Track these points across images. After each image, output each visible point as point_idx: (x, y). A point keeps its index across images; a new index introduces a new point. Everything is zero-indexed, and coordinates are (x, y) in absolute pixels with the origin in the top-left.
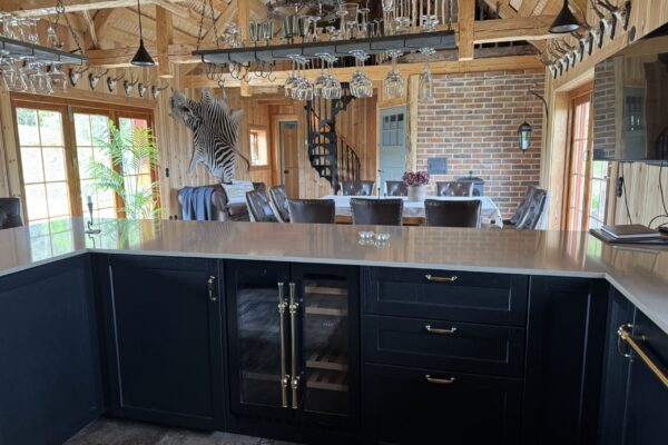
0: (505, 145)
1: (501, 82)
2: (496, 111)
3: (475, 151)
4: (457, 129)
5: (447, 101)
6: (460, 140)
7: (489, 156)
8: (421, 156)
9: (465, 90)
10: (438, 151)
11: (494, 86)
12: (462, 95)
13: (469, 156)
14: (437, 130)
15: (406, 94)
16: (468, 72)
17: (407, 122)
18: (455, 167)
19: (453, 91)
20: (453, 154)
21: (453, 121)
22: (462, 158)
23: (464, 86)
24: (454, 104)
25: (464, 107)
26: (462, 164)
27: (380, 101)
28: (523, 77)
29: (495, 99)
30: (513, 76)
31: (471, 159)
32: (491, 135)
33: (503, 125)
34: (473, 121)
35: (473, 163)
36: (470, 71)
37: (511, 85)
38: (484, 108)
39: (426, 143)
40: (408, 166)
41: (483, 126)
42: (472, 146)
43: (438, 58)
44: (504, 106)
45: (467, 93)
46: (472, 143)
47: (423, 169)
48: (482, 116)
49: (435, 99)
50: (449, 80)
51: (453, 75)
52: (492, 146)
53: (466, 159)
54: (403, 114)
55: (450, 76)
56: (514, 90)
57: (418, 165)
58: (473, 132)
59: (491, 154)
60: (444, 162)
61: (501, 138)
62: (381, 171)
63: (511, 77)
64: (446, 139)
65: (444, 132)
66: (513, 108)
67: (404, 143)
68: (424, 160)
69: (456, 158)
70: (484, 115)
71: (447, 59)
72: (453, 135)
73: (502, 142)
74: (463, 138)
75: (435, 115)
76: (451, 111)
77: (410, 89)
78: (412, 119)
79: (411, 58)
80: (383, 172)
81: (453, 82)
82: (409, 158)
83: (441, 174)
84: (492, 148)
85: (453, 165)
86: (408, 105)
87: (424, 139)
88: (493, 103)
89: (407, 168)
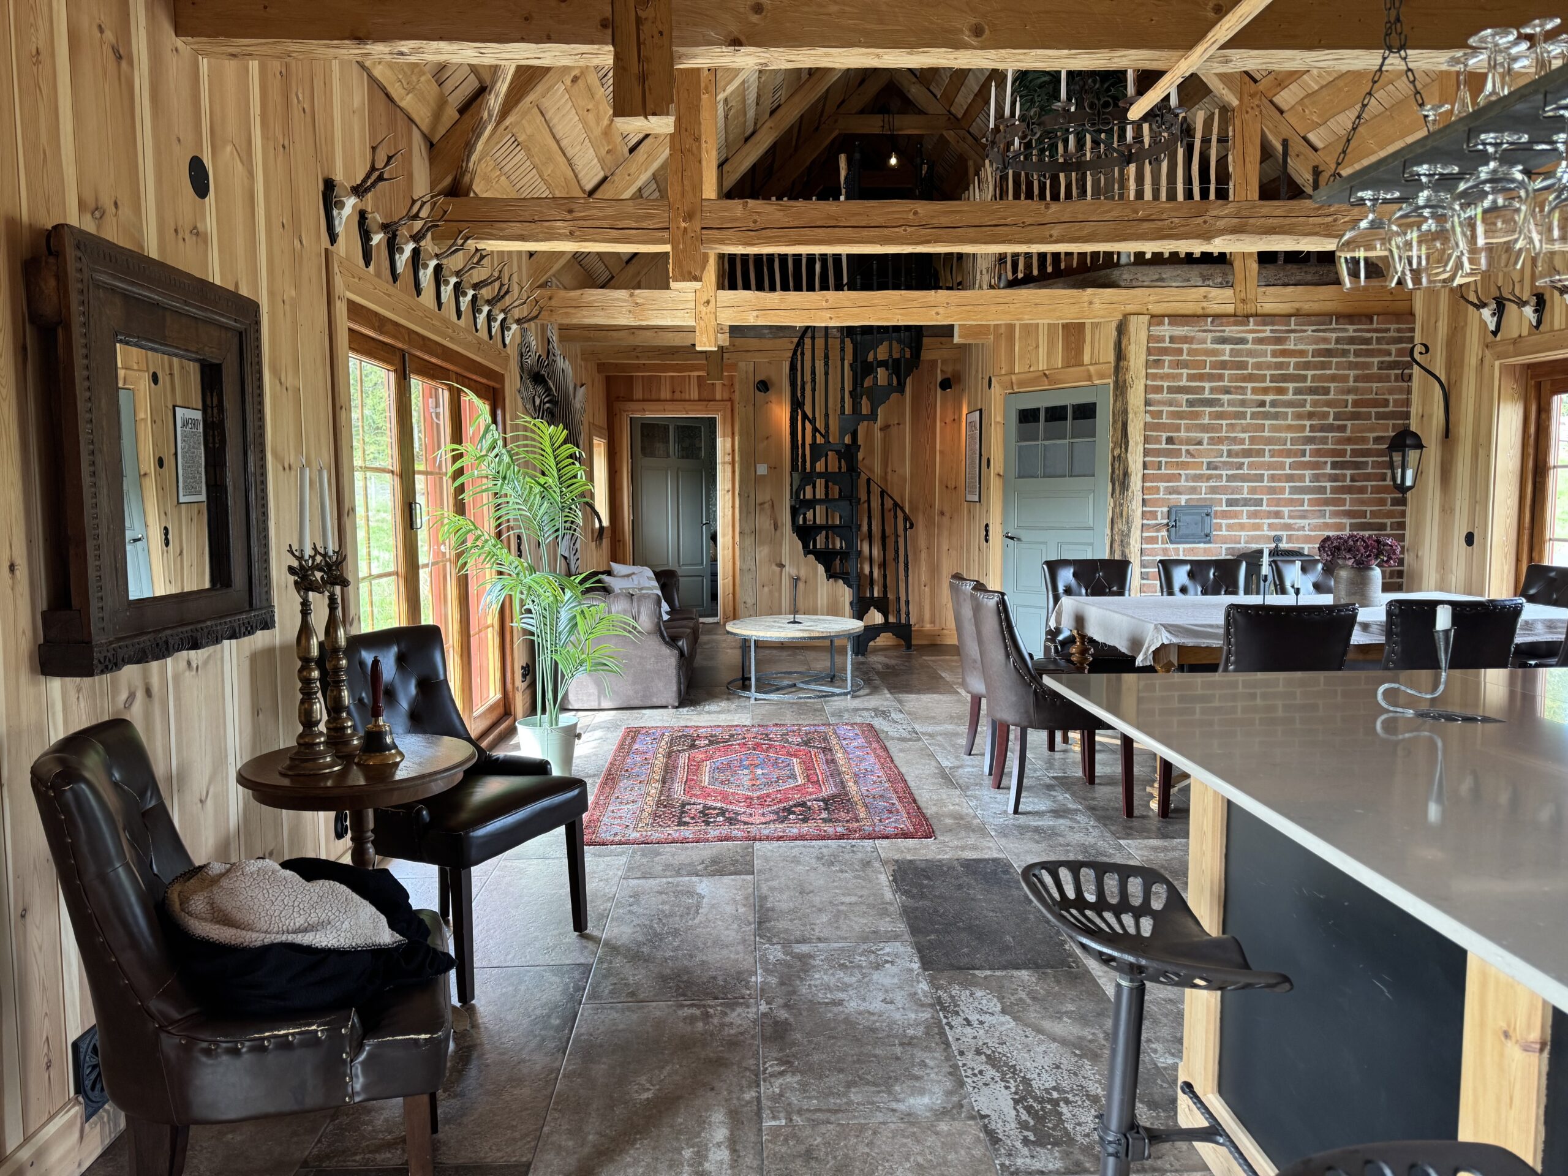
0: (1334, 478)
1: (1326, 340)
2: (1315, 404)
3: (1272, 490)
4: (1234, 441)
5: (1211, 377)
6: (1240, 466)
7: (1301, 503)
8: (1156, 503)
9: (1250, 353)
10: (1193, 490)
11: (1311, 348)
12: (1242, 365)
13: (1259, 502)
14: (1189, 441)
15: (1111, 357)
16: (1256, 315)
17: (1114, 422)
18: (1230, 527)
19: (1224, 355)
20: (1224, 497)
21: (1224, 422)
22: (1245, 505)
23: (1249, 346)
24: (1226, 383)
25: (1249, 391)
26: (1245, 520)
27: (1003, 372)
28: (1369, 331)
29: (1313, 376)
30: (1351, 328)
31: (1264, 508)
32: (1304, 456)
33: (1330, 435)
34: (1267, 422)
35: (1268, 518)
36: (1259, 312)
37: (1346, 347)
38: (1290, 396)
39: (1163, 471)
40: (1120, 525)
41: (1289, 435)
42: (1266, 478)
43: (1188, 280)
44: (1332, 392)
45: (1255, 360)
46: (1266, 473)
47: (1158, 531)
48: (1286, 413)
49: (1185, 371)
50: (1215, 331)
51: (1224, 320)
52: (1307, 479)
53: (1253, 508)
54: (1095, 404)
55: (1217, 321)
56: (1352, 359)
57: (1145, 522)
58: (1267, 448)
59: (1306, 497)
60: (1207, 515)
61: (1326, 463)
62: (1012, 538)
63: (1346, 330)
64: (1209, 463)
65: (1205, 446)
66: (1350, 398)
67: (1104, 470)
68: (1159, 509)
69: (1231, 506)
70: (1290, 410)
71: (1207, 283)
72: (1225, 454)
73: (1328, 470)
74: (1246, 460)
75: (1184, 408)
76: (1219, 400)
77: (1126, 347)
78: (1130, 416)
79: (1125, 277)
80: (1019, 539)
81: (1226, 334)
82: (1121, 505)
83: (1199, 542)
84: (1307, 483)
85: (1224, 522)
86: (1121, 384)
87: (1160, 462)
88: (1309, 384)
89: (1116, 530)
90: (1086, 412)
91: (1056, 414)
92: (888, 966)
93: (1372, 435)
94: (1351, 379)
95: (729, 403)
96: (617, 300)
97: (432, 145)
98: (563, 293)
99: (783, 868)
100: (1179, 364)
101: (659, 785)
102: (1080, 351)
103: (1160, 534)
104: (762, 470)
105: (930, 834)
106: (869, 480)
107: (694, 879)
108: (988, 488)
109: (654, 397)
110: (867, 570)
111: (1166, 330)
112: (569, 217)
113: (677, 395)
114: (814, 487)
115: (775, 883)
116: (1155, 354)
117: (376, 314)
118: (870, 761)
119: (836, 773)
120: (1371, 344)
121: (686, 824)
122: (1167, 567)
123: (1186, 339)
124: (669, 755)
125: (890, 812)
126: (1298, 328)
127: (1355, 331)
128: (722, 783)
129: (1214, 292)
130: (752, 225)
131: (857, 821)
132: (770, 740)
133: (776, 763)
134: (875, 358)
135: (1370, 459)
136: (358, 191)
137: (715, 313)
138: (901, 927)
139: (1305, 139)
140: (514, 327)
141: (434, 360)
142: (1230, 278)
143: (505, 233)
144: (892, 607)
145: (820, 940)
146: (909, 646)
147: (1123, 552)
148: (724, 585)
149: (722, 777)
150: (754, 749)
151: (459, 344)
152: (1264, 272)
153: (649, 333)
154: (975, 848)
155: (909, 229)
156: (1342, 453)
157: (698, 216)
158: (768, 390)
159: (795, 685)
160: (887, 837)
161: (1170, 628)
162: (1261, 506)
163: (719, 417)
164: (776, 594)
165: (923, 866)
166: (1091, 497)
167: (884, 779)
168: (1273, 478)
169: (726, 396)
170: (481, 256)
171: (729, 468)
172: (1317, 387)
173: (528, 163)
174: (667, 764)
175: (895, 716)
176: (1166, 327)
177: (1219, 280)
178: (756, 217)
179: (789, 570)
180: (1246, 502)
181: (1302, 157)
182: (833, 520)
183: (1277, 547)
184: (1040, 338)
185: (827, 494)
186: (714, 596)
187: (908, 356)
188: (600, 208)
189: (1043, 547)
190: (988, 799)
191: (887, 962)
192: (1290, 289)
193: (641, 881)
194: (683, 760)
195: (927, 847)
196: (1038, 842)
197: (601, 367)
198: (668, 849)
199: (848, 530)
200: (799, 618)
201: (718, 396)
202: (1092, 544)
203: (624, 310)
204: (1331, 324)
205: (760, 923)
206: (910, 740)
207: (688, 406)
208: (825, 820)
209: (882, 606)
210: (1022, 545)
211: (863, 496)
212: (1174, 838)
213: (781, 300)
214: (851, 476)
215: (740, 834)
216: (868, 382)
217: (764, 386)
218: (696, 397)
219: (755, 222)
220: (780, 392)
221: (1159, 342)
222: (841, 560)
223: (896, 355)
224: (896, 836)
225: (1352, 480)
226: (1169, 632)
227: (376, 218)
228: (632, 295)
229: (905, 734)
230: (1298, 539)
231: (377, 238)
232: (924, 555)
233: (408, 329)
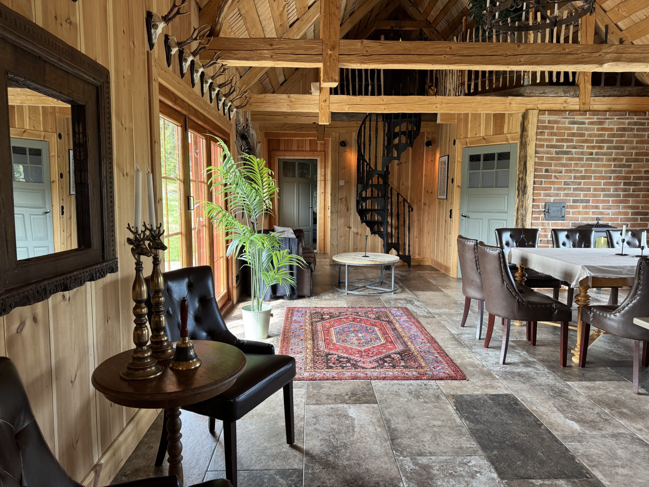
0: (625, 190)
1: (623, 123)
2: (617, 154)
3: (595, 196)
4: (577, 171)
5: (567, 141)
6: (580, 184)
7: (608, 202)
8: (539, 201)
9: (587, 129)
10: (557, 195)
11: (616, 127)
12: (582, 135)
13: (588, 201)
14: (556, 171)
15: (519, 130)
16: (590, 111)
17: (520, 161)
18: (574, 213)
19: (574, 130)
20: (571, 198)
21: (573, 162)
22: (581, 203)
23: (586, 126)
24: (574, 144)
25: (585, 148)
26: (581, 210)
27: (462, 137)
28: (644, 119)
29: (616, 141)
30: (635, 117)
31: (591, 204)
32: (611, 179)
33: (624, 169)
34: (593, 163)
35: (592, 209)
36: (591, 109)
37: (633, 127)
38: (605, 150)
39: (543, 186)
40: (521, 211)
41: (604, 169)
42: (592, 190)
43: (558, 93)
44: (625, 149)
45: (589, 132)
46: (592, 187)
47: (540, 214)
48: (603, 158)
49: (555, 138)
50: (570, 118)
51: (575, 113)
52: (612, 191)
53: (585, 204)
54: (509, 153)
55: (571, 113)
56: (635, 133)
57: (534, 210)
58: (593, 175)
59: (611, 199)
60: (564, 207)
61: (621, 183)
62: (465, 217)
63: (633, 119)
64: (565, 182)
65: (563, 174)
66: (634, 151)
67: (514, 185)
68: (541, 204)
69: (575, 203)
70: (604, 157)
71: (566, 95)
72: (573, 178)
73: (622, 186)
74: (583, 181)
75: (554, 155)
76: (571, 151)
77: (527, 125)
78: (528, 158)
79: (527, 91)
80: (468, 217)
81: (575, 120)
82: (523, 201)
83: (559, 220)
84: (612, 192)
85: (571, 210)
86: (524, 143)
87: (542, 181)
88: (614, 144)
89: (519, 213)
90: (504, 156)
91: (489, 157)
92: (478, 475)
93: (643, 170)
94: (635, 142)
95: (324, 153)
96: (282, 99)
97: (200, 9)
98: (256, 96)
99: (392, 399)
100: (552, 134)
101: (310, 342)
102: (502, 127)
103: (540, 216)
104: (342, 183)
105: (464, 378)
106: (391, 188)
107: (346, 406)
108: (452, 192)
109: (289, 149)
110: (389, 230)
111: (546, 117)
112: (270, 48)
113: (300, 149)
114: (366, 192)
115: (391, 410)
116: (541, 130)
117: (173, 93)
118: (414, 330)
119: (399, 337)
120: (645, 125)
121: (331, 367)
122: (555, 232)
123: (556, 122)
124: (312, 324)
125: (437, 362)
126: (610, 117)
127: (637, 119)
128: (343, 341)
129: (570, 99)
130: (365, 53)
131: (422, 368)
132: (359, 316)
133: (367, 330)
134: (400, 130)
135: (642, 181)
136: (166, 19)
137: (329, 106)
138: (474, 444)
139: (616, 25)
140: (235, 110)
141: (200, 122)
142: (578, 93)
143: (238, 56)
144: (401, 248)
145: (431, 454)
146: (409, 266)
147: (523, 224)
148: (320, 235)
149: (342, 338)
150: (353, 321)
151: (211, 115)
152: (594, 90)
153: (293, 117)
154: (492, 387)
155: (447, 56)
156: (629, 178)
157: (337, 48)
158: (345, 145)
159: (365, 287)
160: (442, 379)
161: (590, 268)
162: (589, 203)
163: (319, 159)
164: (347, 241)
165: (469, 399)
166: (506, 197)
167: (425, 340)
168: (595, 190)
169: (322, 149)
170: (224, 69)
171: (323, 182)
172: (618, 146)
173: (244, 27)
174: (312, 330)
175: (416, 303)
176: (547, 116)
177: (573, 93)
178: (368, 49)
179: (354, 230)
180: (582, 201)
181: (614, 34)
182: (374, 207)
183: (598, 223)
184: (482, 121)
185: (372, 195)
186: (315, 240)
187: (415, 129)
188: (287, 44)
189: (481, 221)
190: (485, 355)
191: (477, 472)
192: (606, 98)
193: (317, 407)
194: (319, 326)
195: (466, 386)
196: (524, 383)
197: (266, 134)
198: (326, 384)
199: (383, 211)
200: (368, 254)
201: (319, 149)
202: (506, 220)
203: (285, 104)
204: (626, 115)
205: (392, 440)
206: (429, 317)
207: (305, 153)
208: (405, 367)
209: (397, 247)
210: (469, 220)
211: (389, 195)
212: (595, 381)
213: (361, 100)
214: (385, 186)
215: (362, 375)
216: (396, 141)
217: (343, 144)
218: (309, 150)
219: (367, 51)
220: (351, 146)
221: (543, 123)
222: (378, 226)
223: (410, 129)
224: (446, 378)
225: (633, 191)
226: (589, 270)
227: (174, 39)
228: (289, 97)
229: (426, 314)
230: (606, 219)
231: (175, 51)
232: (416, 224)
233: (188, 104)
